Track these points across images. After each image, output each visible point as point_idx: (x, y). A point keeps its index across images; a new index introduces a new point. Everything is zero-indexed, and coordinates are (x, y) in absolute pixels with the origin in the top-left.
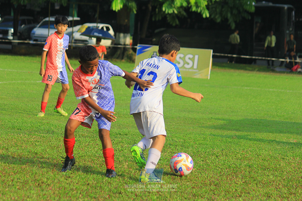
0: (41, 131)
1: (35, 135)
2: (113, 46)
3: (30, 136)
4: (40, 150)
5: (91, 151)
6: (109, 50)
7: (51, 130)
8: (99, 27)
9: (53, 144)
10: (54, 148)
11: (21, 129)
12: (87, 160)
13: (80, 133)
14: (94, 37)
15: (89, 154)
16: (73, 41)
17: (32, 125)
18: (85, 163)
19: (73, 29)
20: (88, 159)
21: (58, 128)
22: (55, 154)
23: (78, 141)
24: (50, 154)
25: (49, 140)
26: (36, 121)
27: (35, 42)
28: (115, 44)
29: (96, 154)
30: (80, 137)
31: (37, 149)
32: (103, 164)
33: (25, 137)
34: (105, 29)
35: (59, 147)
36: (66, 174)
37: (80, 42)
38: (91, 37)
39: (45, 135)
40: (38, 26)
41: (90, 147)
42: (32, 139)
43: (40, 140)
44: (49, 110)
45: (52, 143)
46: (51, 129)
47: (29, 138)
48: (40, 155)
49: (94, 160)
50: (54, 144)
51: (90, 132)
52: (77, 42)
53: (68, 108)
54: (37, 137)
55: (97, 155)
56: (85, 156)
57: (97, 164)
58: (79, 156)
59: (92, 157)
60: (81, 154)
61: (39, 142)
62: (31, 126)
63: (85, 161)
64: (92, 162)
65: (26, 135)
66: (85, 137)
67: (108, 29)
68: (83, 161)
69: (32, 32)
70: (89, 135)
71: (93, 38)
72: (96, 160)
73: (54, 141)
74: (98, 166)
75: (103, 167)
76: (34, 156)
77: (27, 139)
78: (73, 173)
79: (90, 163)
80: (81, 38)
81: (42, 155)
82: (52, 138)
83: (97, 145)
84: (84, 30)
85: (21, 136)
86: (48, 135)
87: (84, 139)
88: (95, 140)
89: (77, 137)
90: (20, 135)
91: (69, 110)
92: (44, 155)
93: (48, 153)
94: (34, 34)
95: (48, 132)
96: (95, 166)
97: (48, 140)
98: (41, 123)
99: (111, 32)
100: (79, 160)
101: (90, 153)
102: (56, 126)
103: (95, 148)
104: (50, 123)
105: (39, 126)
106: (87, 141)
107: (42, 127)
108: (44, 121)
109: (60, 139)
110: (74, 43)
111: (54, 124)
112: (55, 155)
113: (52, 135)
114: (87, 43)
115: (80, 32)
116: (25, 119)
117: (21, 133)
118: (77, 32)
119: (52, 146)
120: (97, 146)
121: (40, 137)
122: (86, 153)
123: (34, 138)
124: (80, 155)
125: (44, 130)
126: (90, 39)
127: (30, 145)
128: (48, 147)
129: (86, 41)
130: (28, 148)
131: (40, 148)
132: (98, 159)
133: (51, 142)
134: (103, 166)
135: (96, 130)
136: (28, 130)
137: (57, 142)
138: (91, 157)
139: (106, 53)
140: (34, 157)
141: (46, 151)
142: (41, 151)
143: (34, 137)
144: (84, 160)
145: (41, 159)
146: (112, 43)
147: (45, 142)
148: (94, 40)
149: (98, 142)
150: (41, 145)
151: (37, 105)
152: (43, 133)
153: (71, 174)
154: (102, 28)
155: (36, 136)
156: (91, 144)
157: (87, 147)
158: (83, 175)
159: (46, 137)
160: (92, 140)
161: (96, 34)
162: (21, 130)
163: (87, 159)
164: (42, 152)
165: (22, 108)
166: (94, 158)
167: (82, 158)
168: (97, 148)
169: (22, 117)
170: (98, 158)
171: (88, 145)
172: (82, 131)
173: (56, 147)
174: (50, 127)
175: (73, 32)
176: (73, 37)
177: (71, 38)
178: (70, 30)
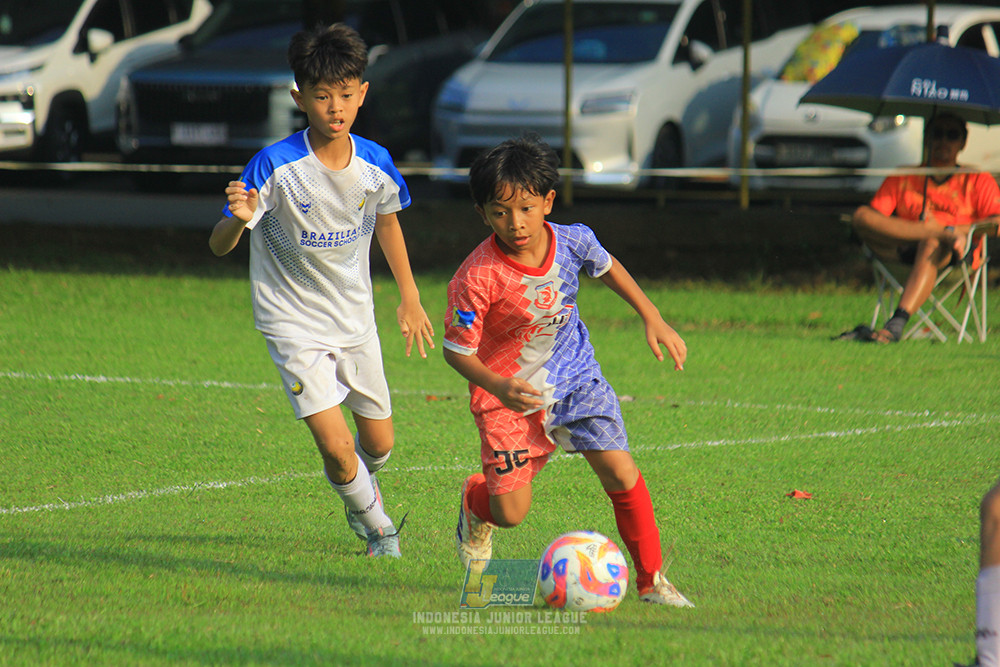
14: (910, 110)
16: (752, 147)
19: (746, 61)
37: (809, 153)
38: (883, 110)
40: (488, 47)
52: (784, 152)
69: (445, 97)
71: (900, 119)
80: (813, 119)
84: (828, 61)
94: (458, 108)
110: (761, 164)
114: (858, 155)
115: (804, 79)
118: (780, 76)
126: (880, 124)
129: (853, 142)
148: (911, 132)
161: (924, 88)
175: (746, 83)
176: (749, 122)
177: (735, 131)
178: (722, 65)
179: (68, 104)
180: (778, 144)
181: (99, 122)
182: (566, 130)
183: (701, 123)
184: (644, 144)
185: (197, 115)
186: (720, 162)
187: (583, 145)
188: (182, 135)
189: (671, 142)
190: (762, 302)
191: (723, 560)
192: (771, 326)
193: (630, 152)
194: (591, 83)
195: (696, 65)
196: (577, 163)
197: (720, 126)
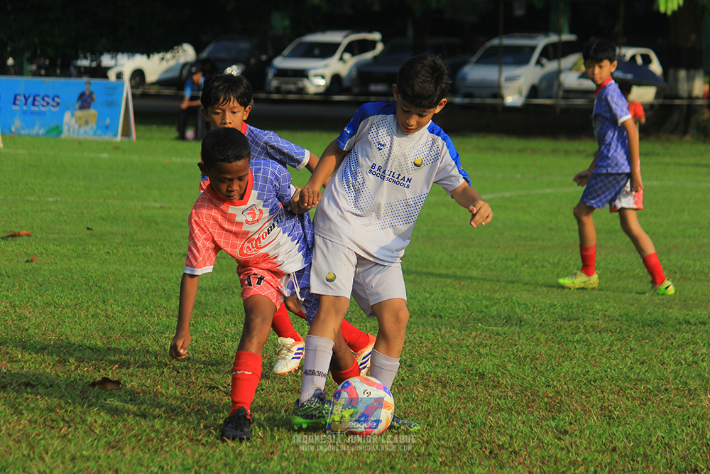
0: (491, 320)
1: (476, 330)
2: (660, 101)
3: (463, 333)
4: (489, 365)
5: (617, 365)
6: (650, 113)
7: (516, 317)
8: (624, 56)
9: (522, 351)
10: (525, 360)
11: (442, 314)
12: (607, 389)
13: (587, 322)
15: (611, 373)
16: (561, 93)
17: (467, 306)
18: (604, 397)
19: (559, 65)
20: (611, 385)
21: (533, 311)
22: (528, 376)
23: (584, 341)
24: (514, 376)
25: (510, 341)
26: (478, 295)
27: (467, 101)
28: (666, 97)
29: (629, 374)
30: (587, 332)
31: (484, 363)
32: (649, 399)
33: (453, 335)
34: (639, 61)
35: (536, 359)
36: (559, 424)
37: (579, 95)
39: (500, 329)
40: (474, 59)
41: (613, 357)
42: (471, 341)
43: (489, 342)
44: (507, 267)
45: (520, 348)
46: (516, 313)
47: (462, 338)
48: (490, 378)
49: (626, 389)
50: (524, 352)
51: (612, 320)
52: (571, 95)
53: (556, 261)
54: (480, 334)
55: (632, 376)
56: (602, 379)
57: (634, 399)
58: (587, 379)
59: (620, 381)
60: (591, 374)
61: (488, 348)
62: (465, 308)
63: (602, 392)
64: (621, 394)
65: (453, 331)
66: (600, 332)
67: (647, 59)
68: (599, 391)
69: (460, 75)
70: (611, 326)
72: (632, 389)
73: (523, 343)
74: (637, 402)
75: (650, 407)
76: (477, 381)
77: (457, 340)
78: (575, 421)
79: (616, 397)
80: (581, 84)
81: (496, 379)
82: (519, 337)
83: (631, 350)
85: (442, 333)
86: (509, 328)
87: (598, 337)
88: (624, 338)
89: (580, 332)
90: (440, 330)
91: (558, 264)
92: (500, 379)
93: (511, 375)
94: (464, 78)
95: (508, 320)
96: (629, 403)
97: (508, 340)
98: (489, 299)
99: (656, 67)
100: (587, 390)
101: (615, 370)
102: (527, 305)
103: (627, 359)
104: (512, 298)
105: (486, 307)
106: (605, 343)
107: (494, 310)
108: (497, 295)
109: (538, 339)
110: (564, 98)
111: (523, 302)
112: (528, 379)
113: (518, 328)
115: (578, 70)
116: (451, 291)
117: (442, 325)
118: (570, 69)
119: (519, 357)
120: (631, 355)
121: (488, 335)
122: (606, 371)
123: (475, 337)
124: (590, 376)
125: (499, 316)
127: (465, 356)
128: (510, 358)
130: (462, 361)
131: (490, 363)
132: (636, 387)
133: (516, 345)
134: (649, 403)
135: (627, 315)
136: (458, 317)
137: (530, 345)
138: (617, 381)
139: (643, 120)
140: (477, 383)
141: (505, 368)
142: (494, 369)
143: (474, 334)
144: (600, 388)
145: (493, 390)
146: (657, 96)
147: (502, 347)
149: (633, 342)
150: (493, 353)
151: (479, 255)
152: (495, 325)
153: (571, 423)
154: (633, 58)
155: (479, 332)
156: (615, 348)
157: (606, 357)
158: (601, 427)
159: (505, 334)
160: (617, 340)
161: (618, 74)
162: (441, 317)
163: (609, 387)
164: (495, 371)
165: (440, 263)
166: (626, 384)
167: (596, 384)
168: (630, 359)
169: (443, 287)
170: (634, 383)
171: (609, 350)
172: (591, 316)
173: (528, 359)
174: (512, 308)
175: (558, 72)
176: (560, 85)
177: (555, 88)
178: (551, 66)
179: (336, 78)
180: (570, 93)
181: (346, 83)
182: (499, 87)
183: (544, 85)
184: (525, 91)
185: (378, 80)
186: (549, 97)
187: (505, 92)
188: (373, 88)
189: (534, 91)
190: (564, 145)
191: (551, 229)
192: (567, 153)
193: (520, 93)
194: (508, 71)
195: (542, 65)
196: (502, 97)
197: (550, 86)
